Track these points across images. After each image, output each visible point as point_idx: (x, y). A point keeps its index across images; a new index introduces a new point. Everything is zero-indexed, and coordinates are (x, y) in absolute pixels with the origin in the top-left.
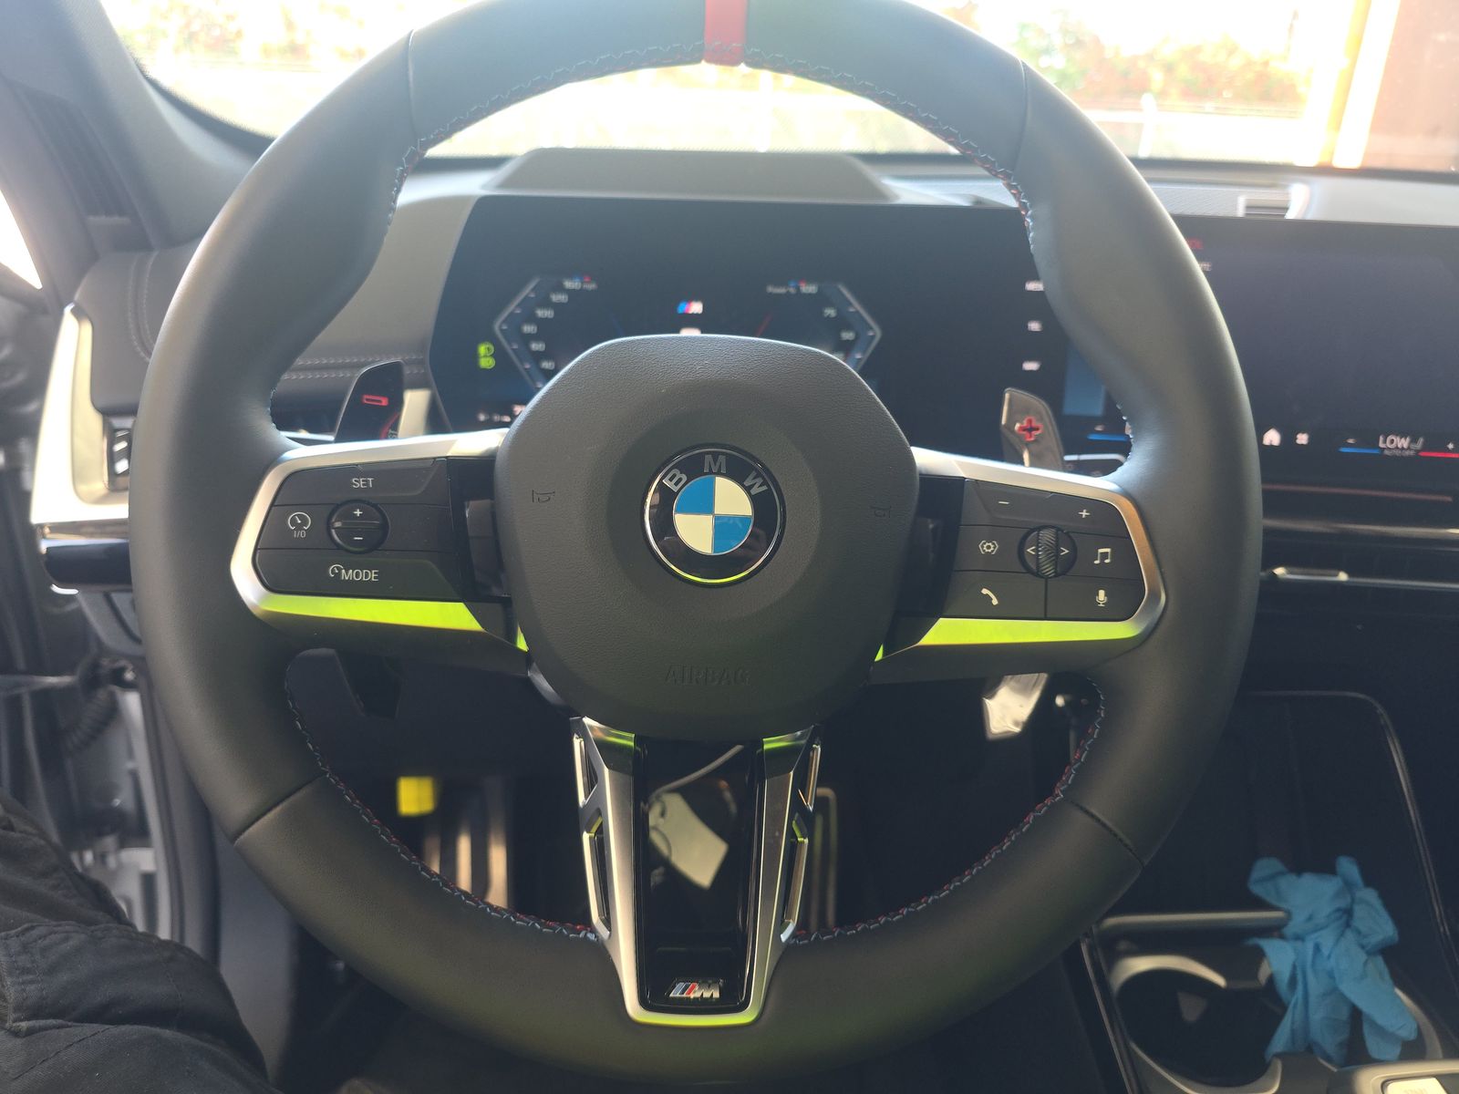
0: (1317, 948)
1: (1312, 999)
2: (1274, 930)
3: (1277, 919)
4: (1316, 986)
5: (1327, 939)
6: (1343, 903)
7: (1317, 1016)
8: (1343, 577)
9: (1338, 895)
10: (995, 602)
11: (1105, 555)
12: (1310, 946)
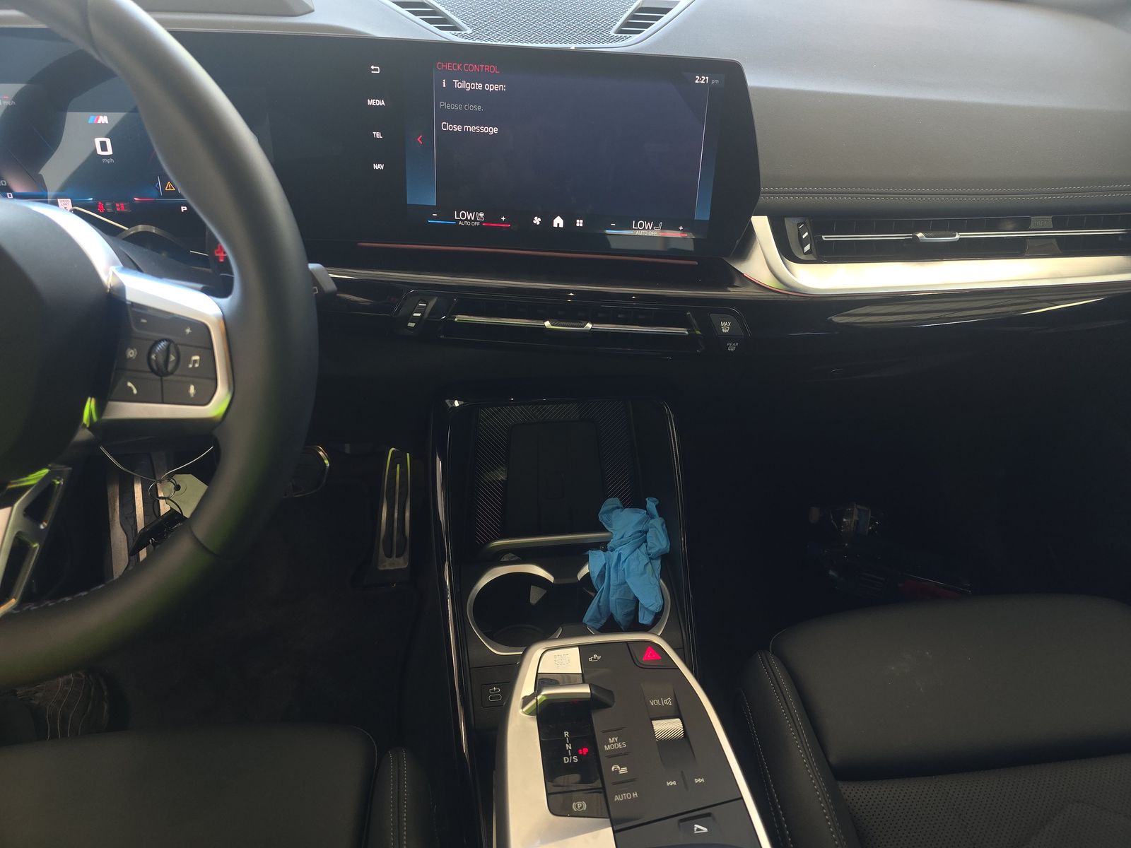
0: (619, 555)
1: (612, 587)
2: (602, 546)
3: (606, 537)
4: (614, 580)
5: (625, 551)
6: (640, 528)
7: (613, 598)
8: (589, 326)
9: (640, 522)
10: (135, 391)
11: (195, 361)
12: (615, 555)
